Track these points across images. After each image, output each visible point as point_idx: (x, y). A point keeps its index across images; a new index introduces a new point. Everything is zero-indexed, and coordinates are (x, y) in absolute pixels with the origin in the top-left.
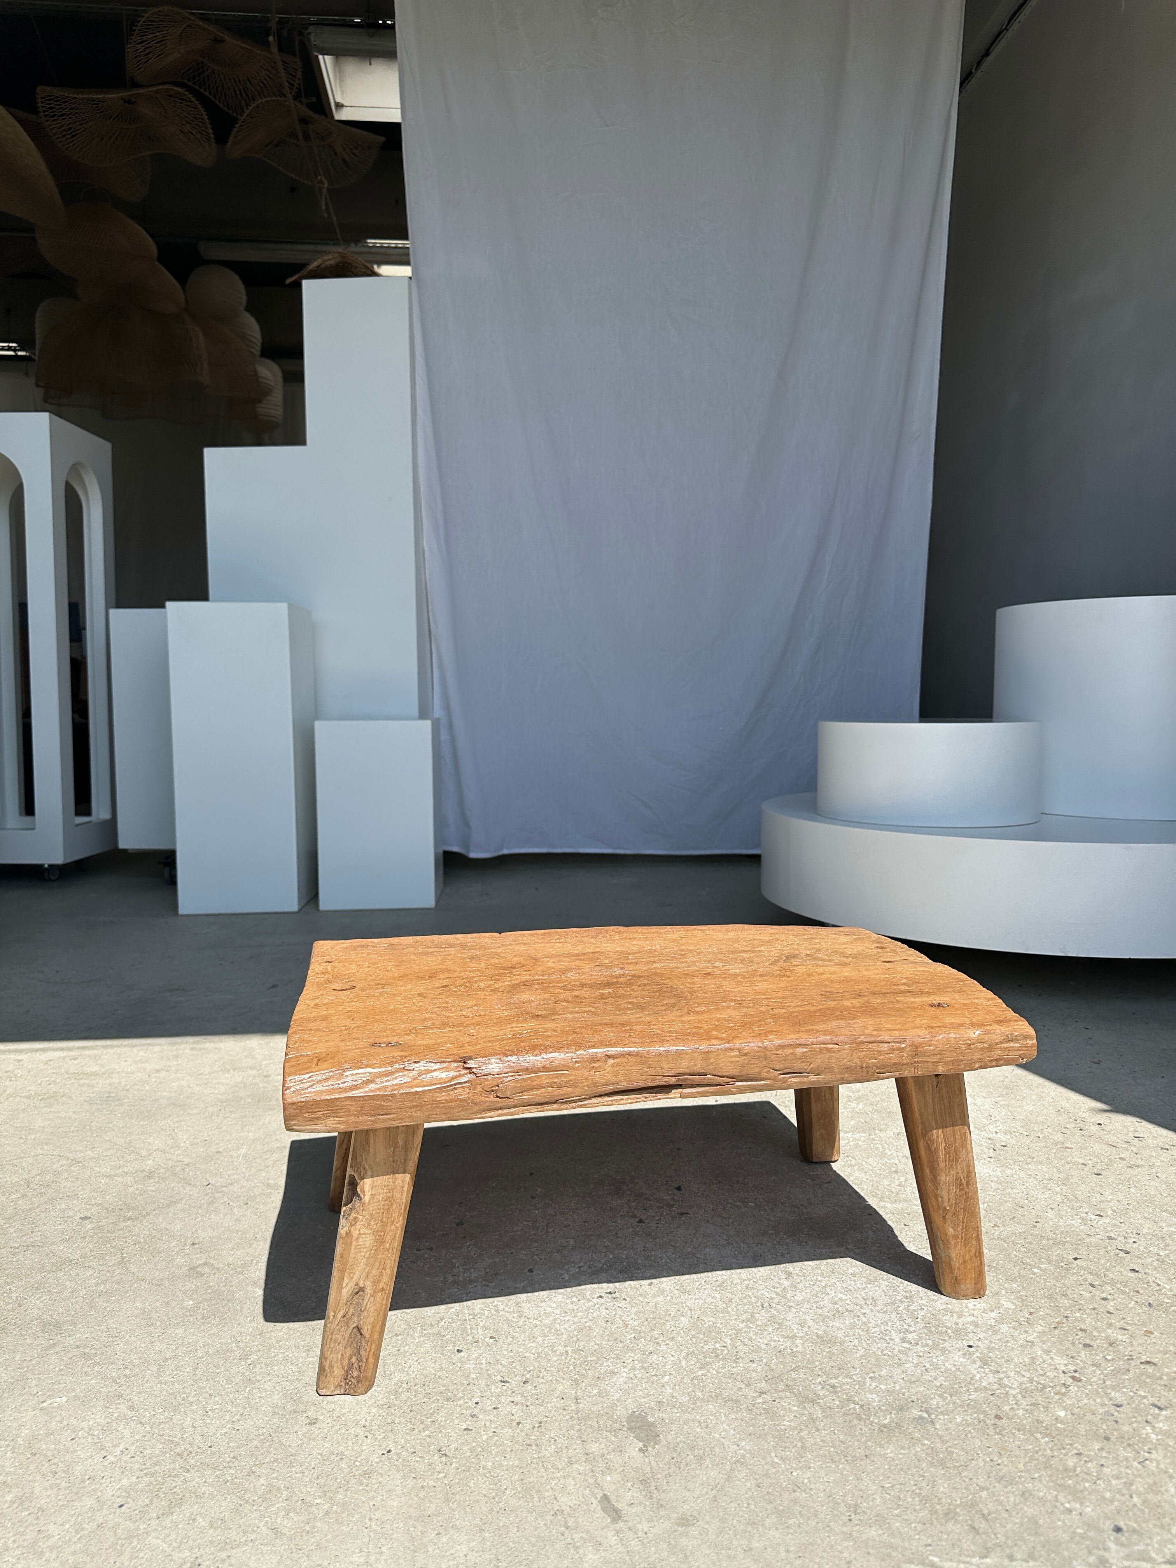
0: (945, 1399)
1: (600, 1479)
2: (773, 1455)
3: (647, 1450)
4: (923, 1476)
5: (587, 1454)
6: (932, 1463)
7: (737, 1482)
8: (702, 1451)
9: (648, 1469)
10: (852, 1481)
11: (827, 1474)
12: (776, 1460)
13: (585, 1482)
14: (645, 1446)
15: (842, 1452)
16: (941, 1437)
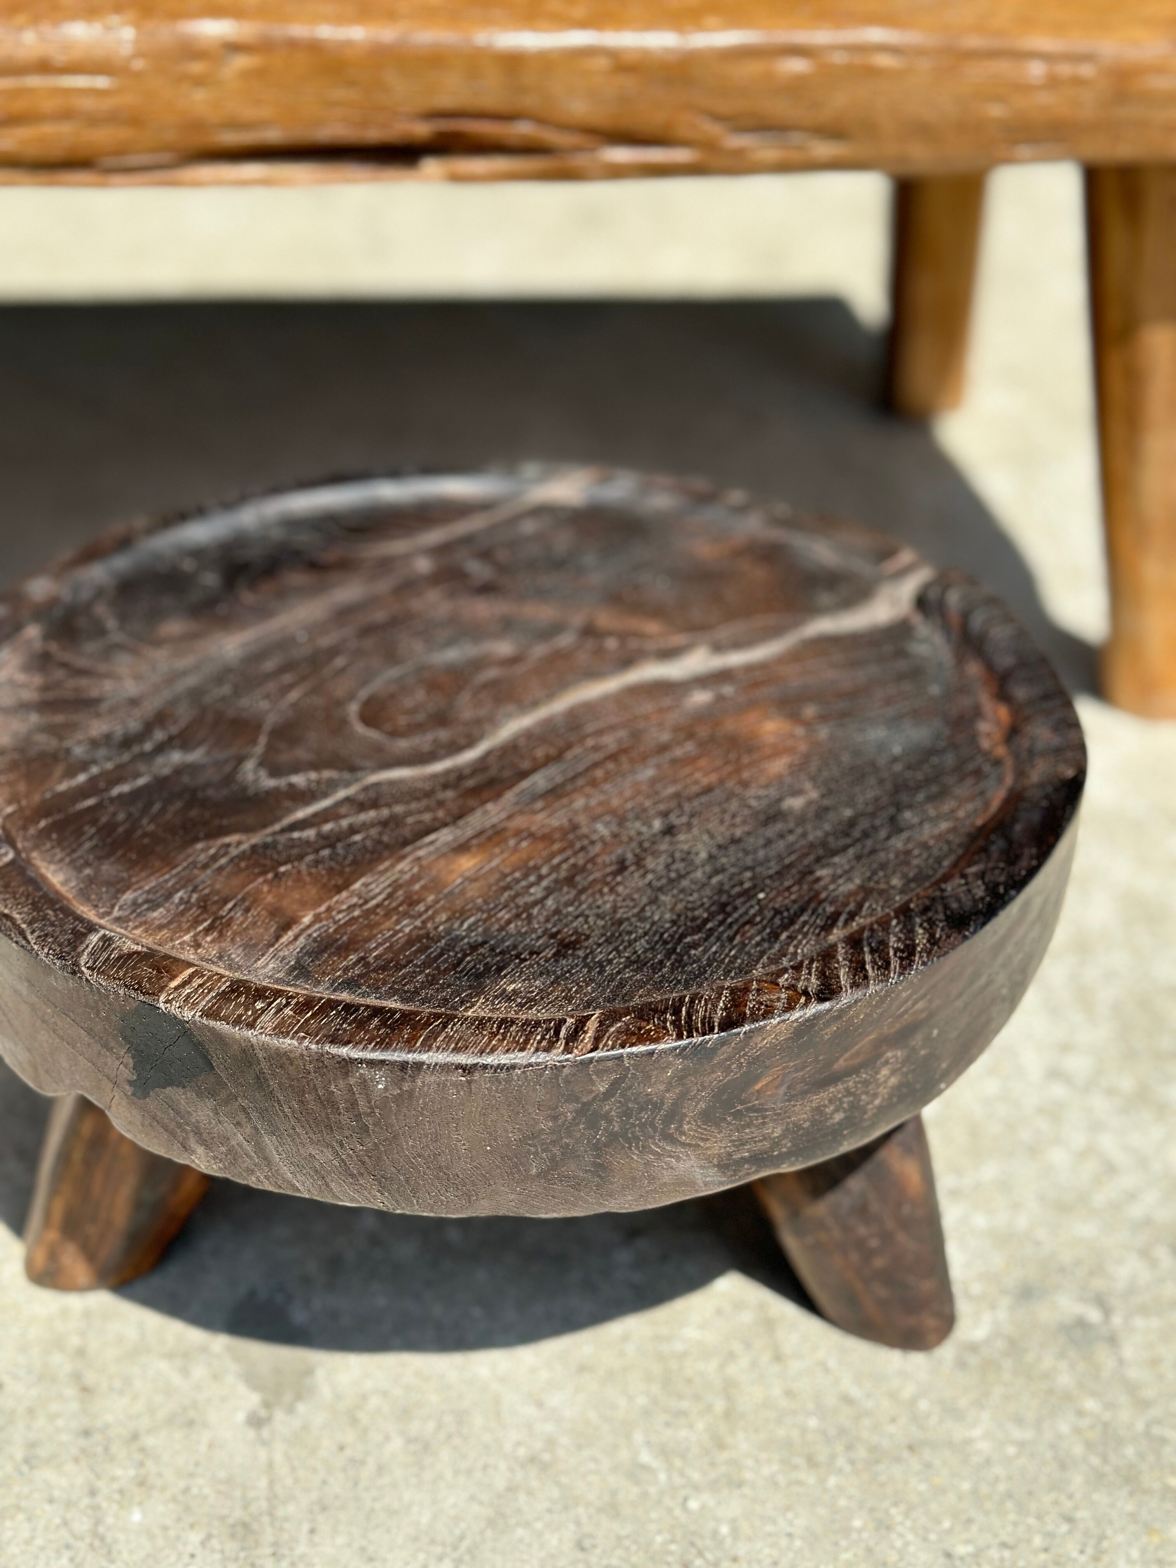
0: (1153, 1263)
1: (110, 1520)
2: (638, 1437)
3: (269, 1419)
4: (1069, 1519)
5: (86, 1433)
6: (1100, 1476)
7: (520, 1532)
8: (431, 1425)
9: (263, 1483)
10: (860, 1531)
11: (788, 1508)
12: (645, 1457)
13: (63, 1532)
14: (267, 1405)
15: (842, 1432)
16: (1132, 1389)
